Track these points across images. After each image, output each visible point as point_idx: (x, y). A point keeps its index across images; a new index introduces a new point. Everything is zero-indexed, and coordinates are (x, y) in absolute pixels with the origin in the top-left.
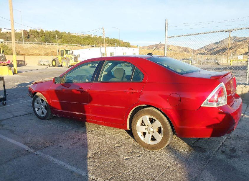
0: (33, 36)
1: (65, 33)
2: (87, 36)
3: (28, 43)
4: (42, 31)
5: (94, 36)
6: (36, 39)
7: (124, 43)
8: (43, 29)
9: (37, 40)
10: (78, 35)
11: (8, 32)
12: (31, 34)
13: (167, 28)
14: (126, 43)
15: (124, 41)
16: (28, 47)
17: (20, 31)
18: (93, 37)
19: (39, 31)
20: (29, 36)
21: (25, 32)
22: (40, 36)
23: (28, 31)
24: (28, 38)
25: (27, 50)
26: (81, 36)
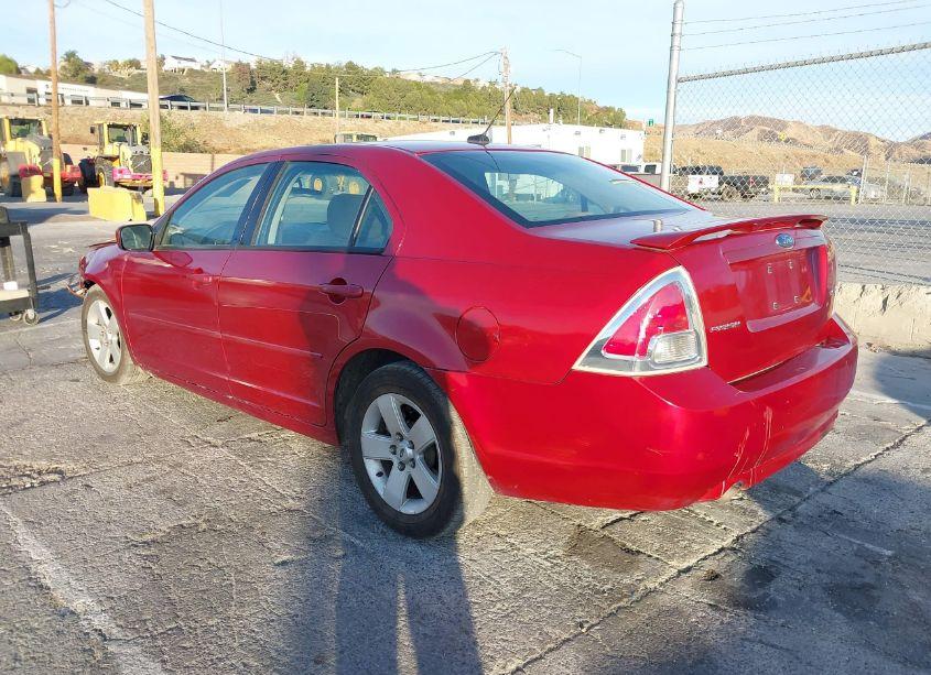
0: (268, 84)
1: (383, 72)
2: (461, 83)
3: (241, 110)
4: (300, 64)
5: (487, 85)
6: (277, 96)
7: (600, 109)
8: (303, 59)
9: (279, 99)
10: (428, 79)
11: (184, 70)
12: (263, 78)
13: (677, 38)
14: (608, 110)
15: (601, 104)
16: (242, 123)
17: (223, 65)
18: (484, 88)
19: (289, 64)
20: (253, 83)
21: (241, 68)
22: (291, 82)
23: (253, 66)
24: (251, 91)
25: (235, 135)
26: (436, 83)
